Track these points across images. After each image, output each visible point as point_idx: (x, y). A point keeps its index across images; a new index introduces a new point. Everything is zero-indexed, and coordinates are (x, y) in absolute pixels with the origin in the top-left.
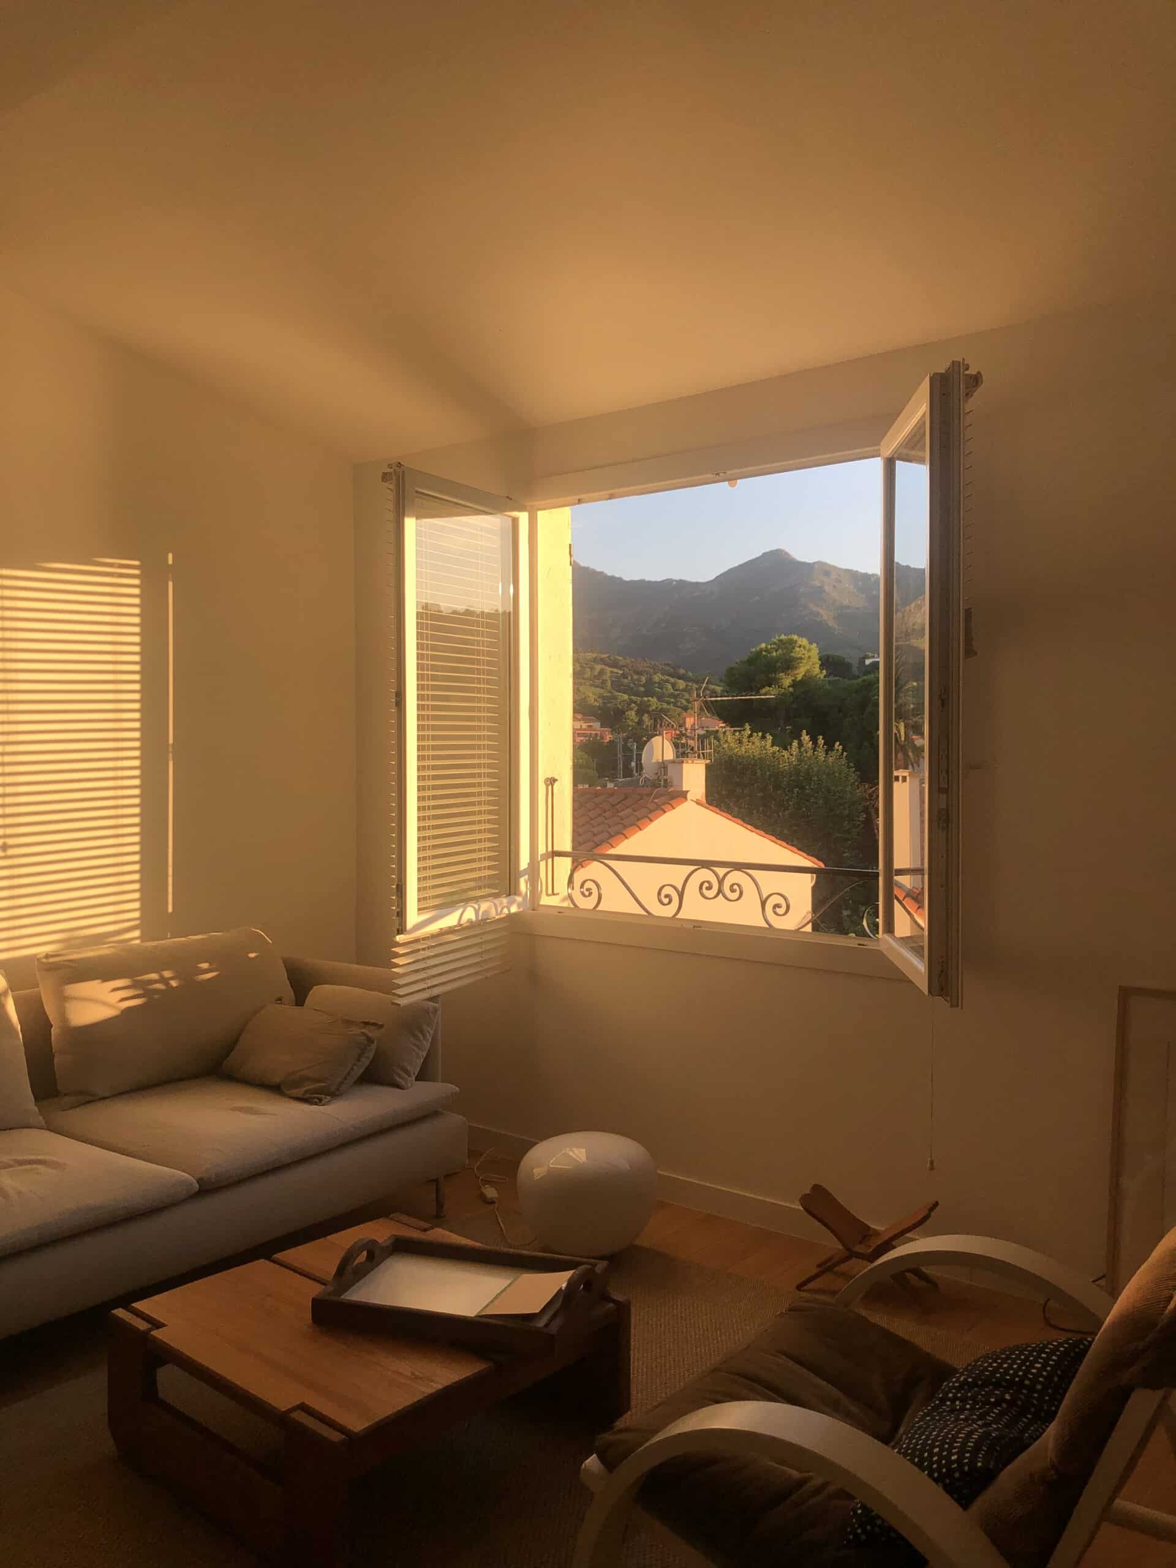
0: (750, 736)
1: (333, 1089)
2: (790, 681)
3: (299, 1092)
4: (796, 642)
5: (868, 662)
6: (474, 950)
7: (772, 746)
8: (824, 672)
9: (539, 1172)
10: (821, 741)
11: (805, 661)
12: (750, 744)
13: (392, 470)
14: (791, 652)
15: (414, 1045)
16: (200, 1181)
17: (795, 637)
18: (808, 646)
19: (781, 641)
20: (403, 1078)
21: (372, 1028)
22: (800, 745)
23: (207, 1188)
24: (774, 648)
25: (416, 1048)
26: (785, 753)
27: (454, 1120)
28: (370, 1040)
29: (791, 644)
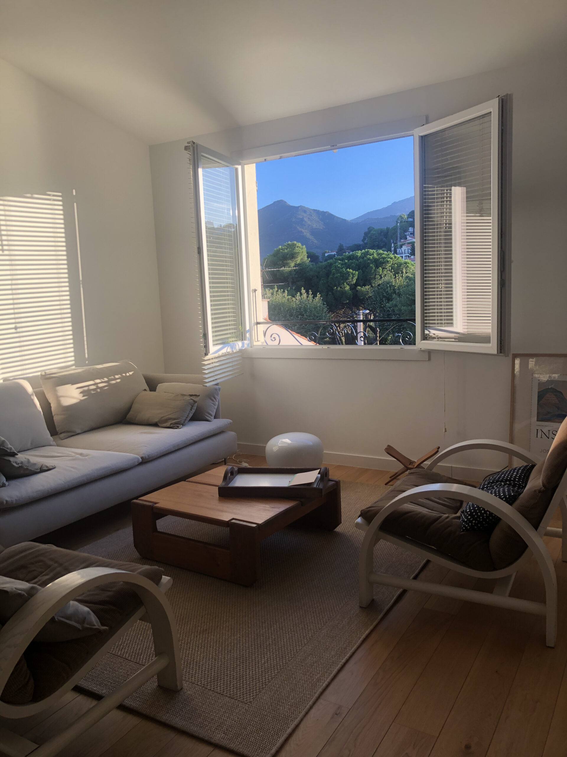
0: (277, 291)
1: (182, 422)
2: (294, 264)
3: (168, 424)
4: (296, 245)
5: (326, 255)
6: (230, 365)
7: (287, 296)
8: (309, 259)
9: (275, 449)
10: (311, 292)
11: (300, 254)
12: (278, 295)
13: (190, 145)
14: (294, 250)
15: (212, 404)
16: (142, 458)
17: (295, 242)
18: (301, 246)
19: (289, 244)
20: (210, 417)
21: (194, 397)
22: (301, 294)
23: (145, 461)
24: (285, 248)
25: (213, 405)
26: (294, 299)
27: (231, 434)
28: (195, 402)
29: (294, 246)
